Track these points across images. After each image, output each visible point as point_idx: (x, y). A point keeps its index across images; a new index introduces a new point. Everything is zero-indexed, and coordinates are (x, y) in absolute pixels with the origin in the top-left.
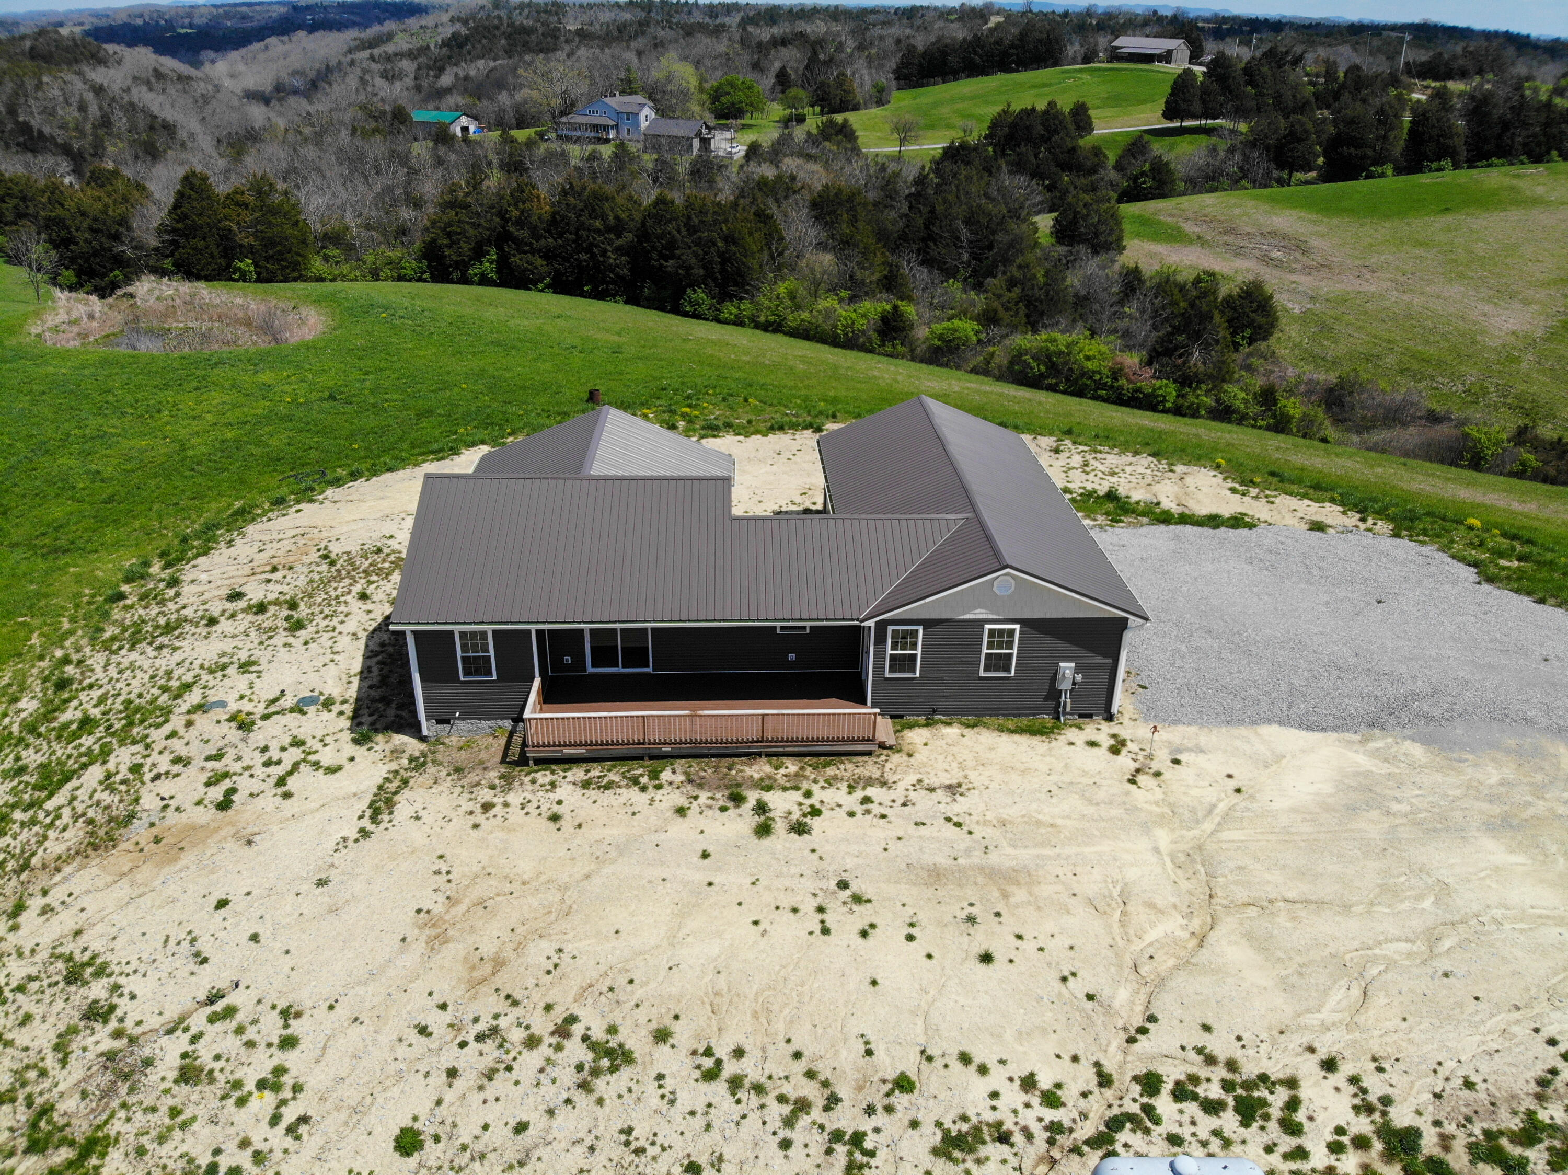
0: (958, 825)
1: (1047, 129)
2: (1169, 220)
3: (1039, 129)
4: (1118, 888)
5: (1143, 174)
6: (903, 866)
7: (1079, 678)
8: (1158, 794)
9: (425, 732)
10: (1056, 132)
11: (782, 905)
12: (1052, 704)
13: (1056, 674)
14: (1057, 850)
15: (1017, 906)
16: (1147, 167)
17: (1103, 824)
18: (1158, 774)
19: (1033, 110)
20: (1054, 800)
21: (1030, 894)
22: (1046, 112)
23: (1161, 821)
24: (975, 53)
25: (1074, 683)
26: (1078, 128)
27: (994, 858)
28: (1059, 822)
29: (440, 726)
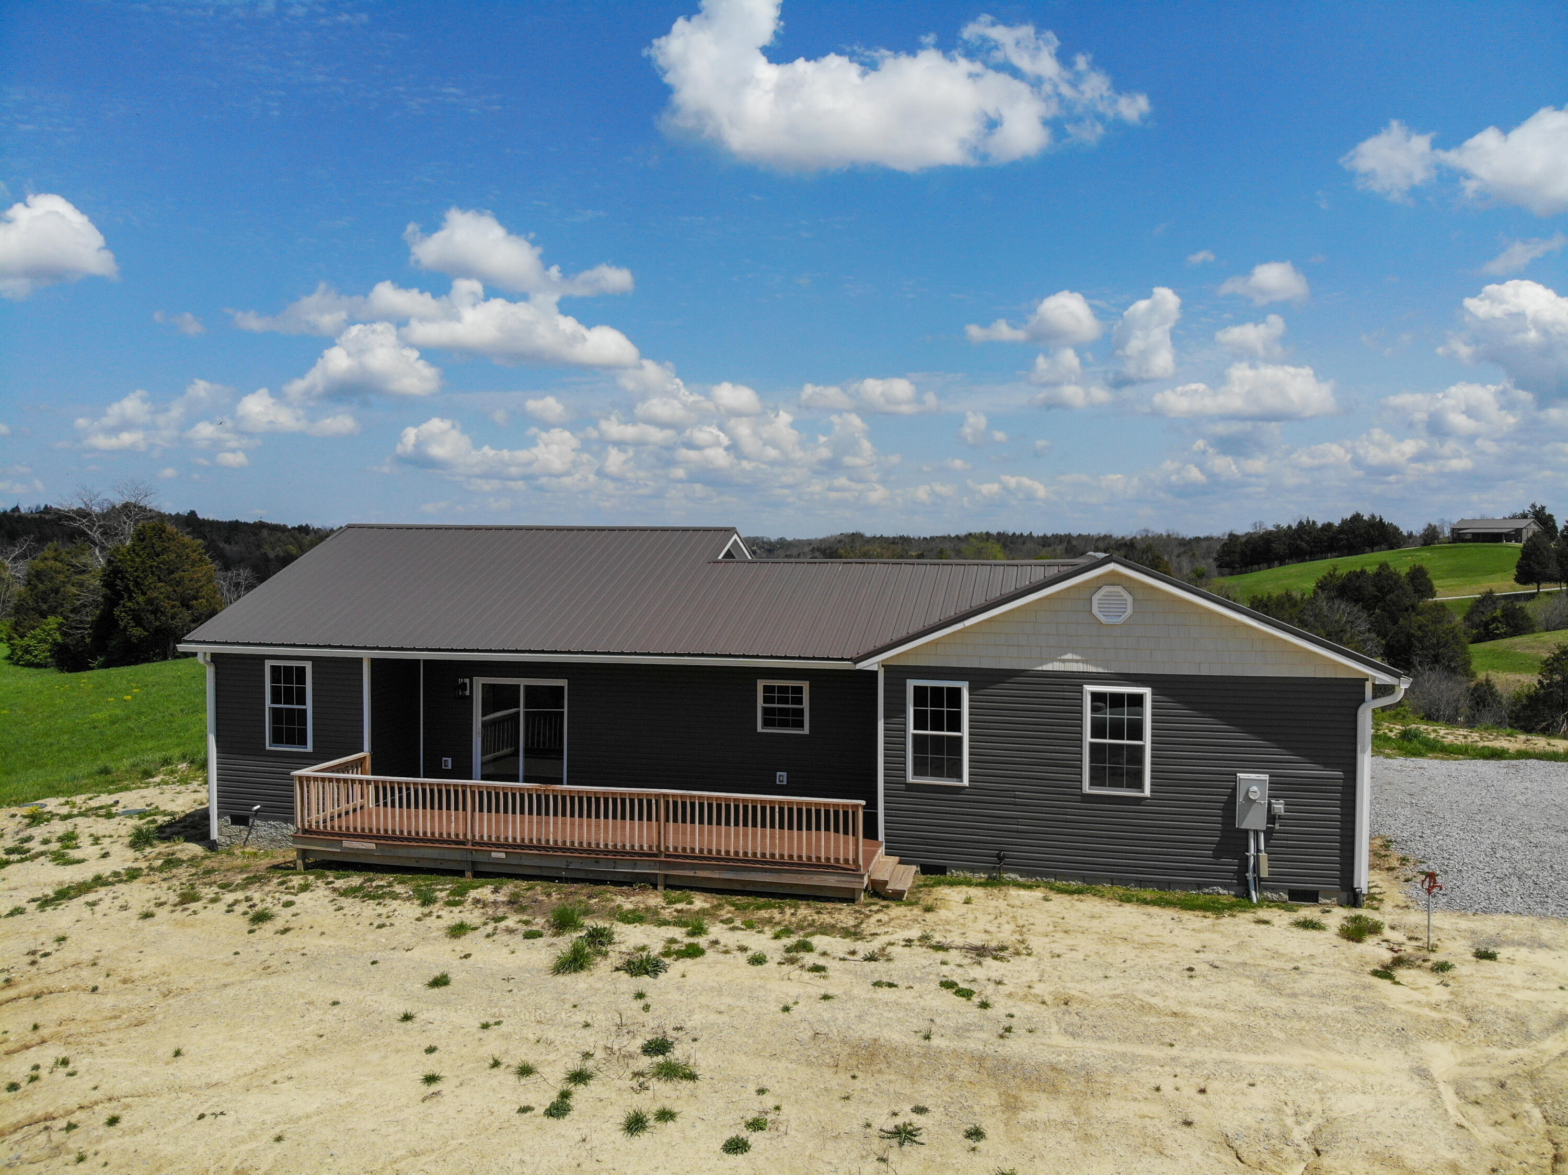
0: (967, 994)
1: (1380, 589)
2: (1527, 651)
3: (1371, 589)
4: (1309, 1127)
5: (1494, 620)
6: (807, 1035)
7: (1279, 807)
8: (1440, 994)
9: (214, 835)
10: (1391, 591)
11: (505, 1060)
12: (1231, 864)
13: (1233, 796)
14: (1174, 1052)
15: (1032, 1126)
16: (1498, 613)
17: (1297, 1025)
18: (1442, 967)
19: (1363, 572)
20: (1194, 982)
21: (1077, 1111)
22: (1378, 574)
23: (1440, 1031)
24: (1302, 539)
25: (1272, 818)
26: (1417, 591)
27: (1017, 1046)
28: (1193, 1011)
29: (236, 828)
